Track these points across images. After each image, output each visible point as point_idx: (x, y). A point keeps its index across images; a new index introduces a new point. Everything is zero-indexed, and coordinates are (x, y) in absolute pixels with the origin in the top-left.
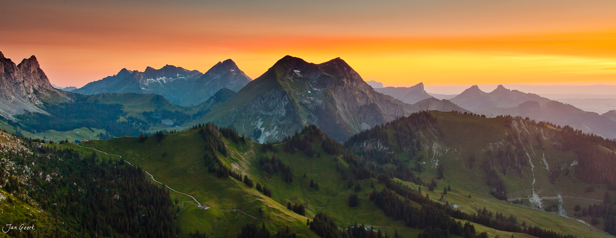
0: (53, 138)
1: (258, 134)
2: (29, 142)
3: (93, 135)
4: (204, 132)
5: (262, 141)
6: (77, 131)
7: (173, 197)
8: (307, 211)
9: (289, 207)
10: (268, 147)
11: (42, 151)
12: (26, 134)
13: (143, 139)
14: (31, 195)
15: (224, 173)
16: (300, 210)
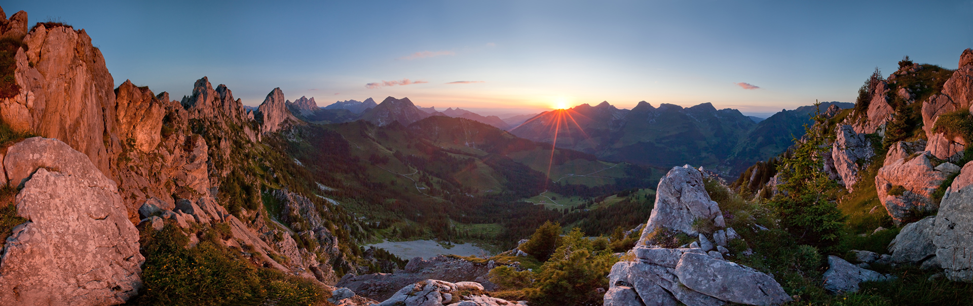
0: (317, 123)
1: (379, 123)
2: (309, 124)
3: (328, 123)
4: (360, 123)
5: (380, 126)
6: (323, 121)
7: (349, 144)
8: (393, 150)
9: (387, 148)
10: (381, 128)
11: (313, 127)
12: (309, 121)
13: (342, 124)
14: (309, 140)
15: (366, 136)
16: (390, 149)
